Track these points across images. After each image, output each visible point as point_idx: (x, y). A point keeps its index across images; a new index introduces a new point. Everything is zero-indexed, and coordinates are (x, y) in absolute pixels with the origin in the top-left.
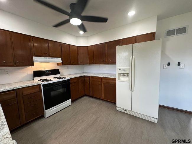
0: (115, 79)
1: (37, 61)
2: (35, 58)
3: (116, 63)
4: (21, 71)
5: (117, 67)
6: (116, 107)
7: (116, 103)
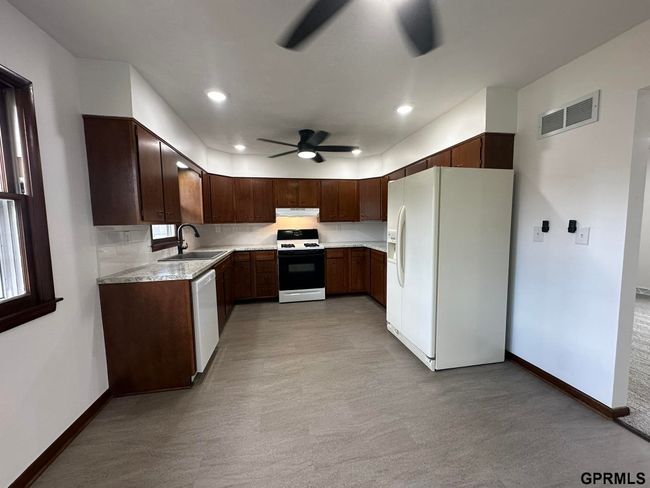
1: (280, 216)
2: (278, 211)
5: (389, 230)
6: (386, 322)
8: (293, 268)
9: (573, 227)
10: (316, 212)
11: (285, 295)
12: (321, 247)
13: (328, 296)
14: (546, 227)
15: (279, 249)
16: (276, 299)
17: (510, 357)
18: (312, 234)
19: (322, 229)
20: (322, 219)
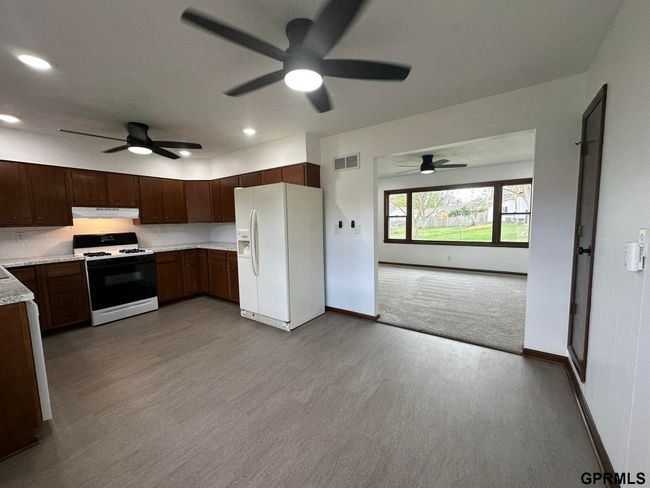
0: (234, 255)
1: (79, 216)
2: (75, 210)
3: (234, 221)
4: (48, 234)
5: (237, 230)
6: (240, 310)
7: (238, 304)
8: (109, 280)
9: (353, 225)
10: (135, 213)
12: (148, 252)
13: (161, 304)
14: (340, 226)
15: (88, 258)
16: (88, 323)
17: (328, 309)
18: (129, 238)
19: (141, 233)
20: (143, 220)
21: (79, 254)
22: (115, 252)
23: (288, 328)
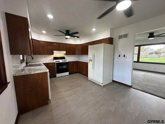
1: (55, 53)
8: (60, 67)
9: (124, 56)
10: (65, 52)
11: (58, 75)
12: (67, 61)
13: (69, 74)
14: (120, 56)
15: (56, 62)
16: (55, 76)
17: (113, 81)
18: (63, 58)
19: (66, 57)
20: (67, 54)
21: (55, 61)
22: (61, 61)
23: (102, 85)
